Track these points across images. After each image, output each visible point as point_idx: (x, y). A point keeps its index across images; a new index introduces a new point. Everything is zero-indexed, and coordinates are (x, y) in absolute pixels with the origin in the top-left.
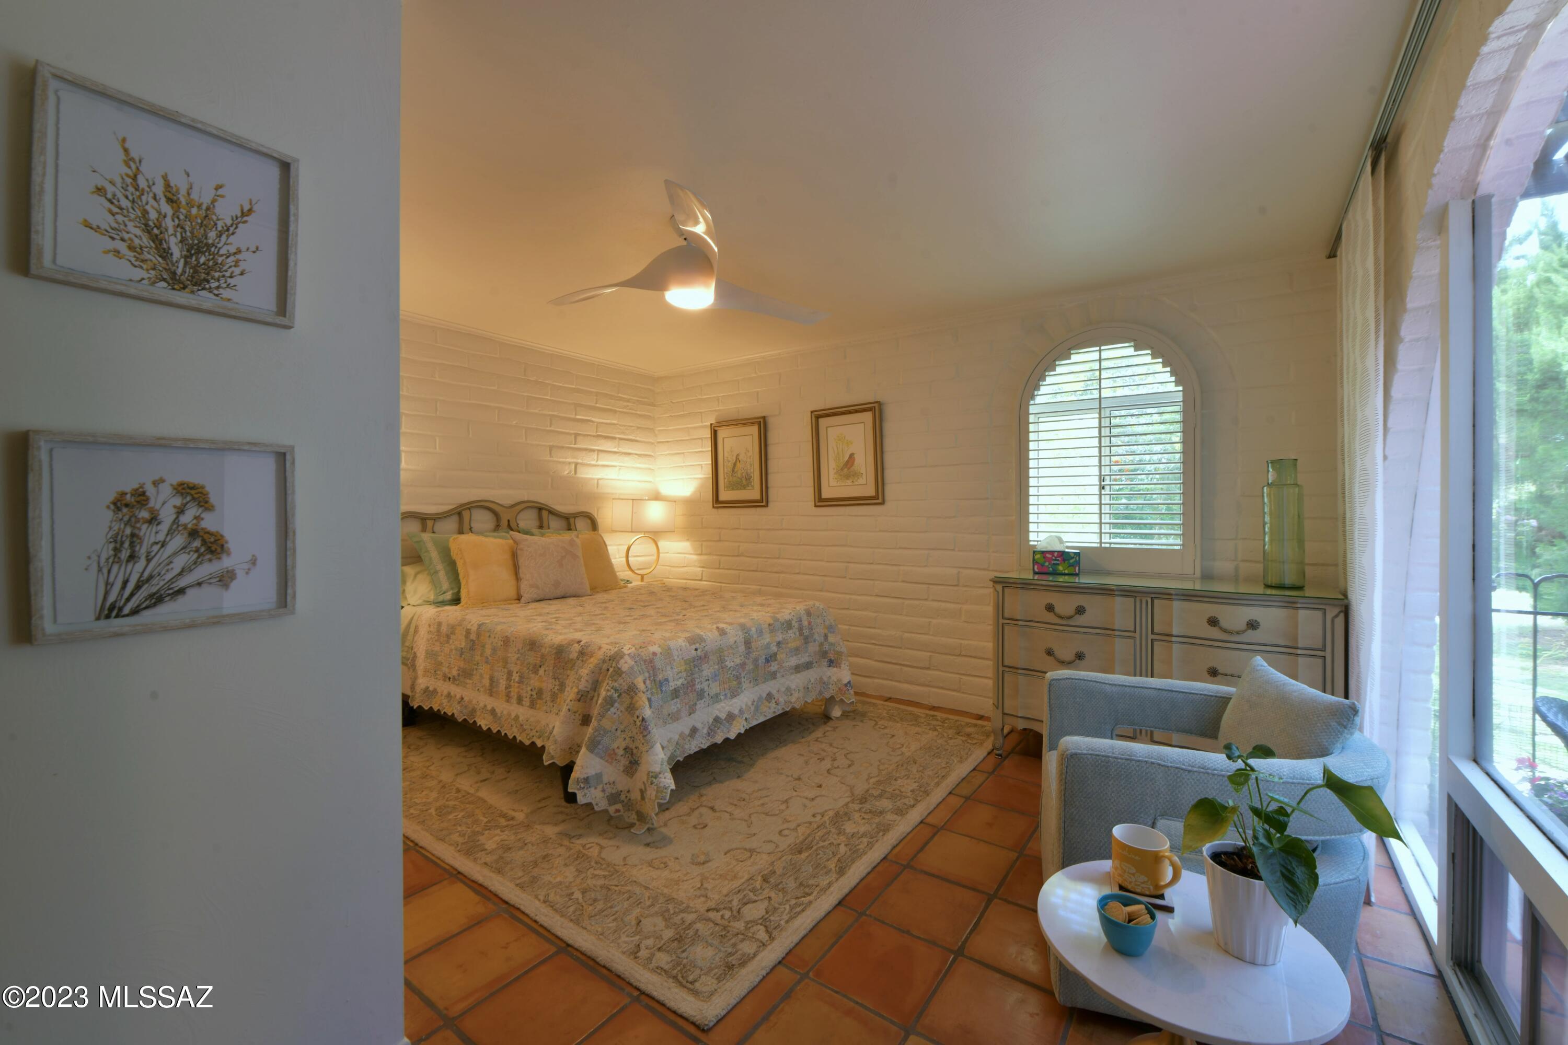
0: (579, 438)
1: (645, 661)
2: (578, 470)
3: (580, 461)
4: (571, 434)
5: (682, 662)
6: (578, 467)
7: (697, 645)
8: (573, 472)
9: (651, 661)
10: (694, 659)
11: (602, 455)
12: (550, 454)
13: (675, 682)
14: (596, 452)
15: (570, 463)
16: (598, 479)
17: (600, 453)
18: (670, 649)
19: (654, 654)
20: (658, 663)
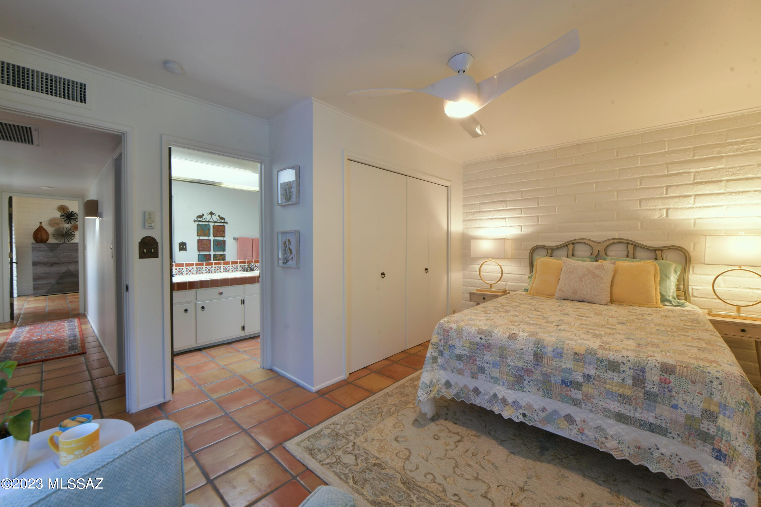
0: (670, 190)
1: (444, 330)
2: (669, 214)
3: (671, 206)
4: (662, 187)
5: (468, 341)
6: (669, 211)
7: (483, 337)
8: (665, 215)
9: (448, 331)
10: (478, 344)
11: (698, 199)
12: (640, 205)
13: (460, 351)
14: (693, 197)
15: (660, 209)
16: (695, 219)
17: (697, 197)
18: (462, 330)
19: (451, 328)
20: (452, 334)
